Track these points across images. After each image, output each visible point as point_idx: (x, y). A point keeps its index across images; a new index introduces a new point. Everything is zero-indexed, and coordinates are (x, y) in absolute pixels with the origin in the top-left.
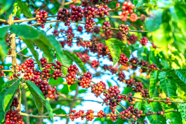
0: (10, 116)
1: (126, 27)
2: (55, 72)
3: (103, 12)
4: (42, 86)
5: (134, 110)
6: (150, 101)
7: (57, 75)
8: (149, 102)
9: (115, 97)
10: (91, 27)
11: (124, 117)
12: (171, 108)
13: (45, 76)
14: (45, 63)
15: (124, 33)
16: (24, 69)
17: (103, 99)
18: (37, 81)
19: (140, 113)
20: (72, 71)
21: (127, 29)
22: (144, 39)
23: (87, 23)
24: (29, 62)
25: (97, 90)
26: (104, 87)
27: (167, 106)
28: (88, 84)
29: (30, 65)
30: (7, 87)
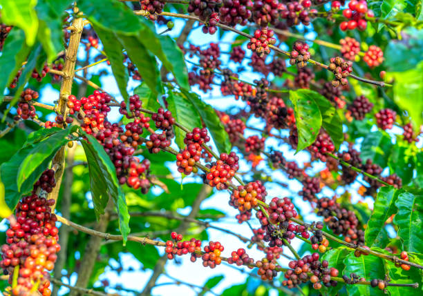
0: (30, 209)
1: (345, 66)
2: (155, 136)
3: (297, 13)
4: (119, 155)
5: (318, 262)
6: (362, 252)
7: (158, 142)
8: (359, 254)
9: (281, 223)
10: (262, 49)
11: (292, 274)
12: (409, 278)
13: (130, 138)
14: (137, 108)
15: (337, 79)
16: (85, 109)
17: (253, 230)
18: (110, 142)
19: (331, 274)
20: (196, 141)
21: (348, 70)
22: (386, 113)
23: (254, 37)
24: (99, 97)
25: (244, 198)
26: (260, 196)
27: (399, 271)
28: (225, 179)
29: (100, 105)
30: (38, 139)
